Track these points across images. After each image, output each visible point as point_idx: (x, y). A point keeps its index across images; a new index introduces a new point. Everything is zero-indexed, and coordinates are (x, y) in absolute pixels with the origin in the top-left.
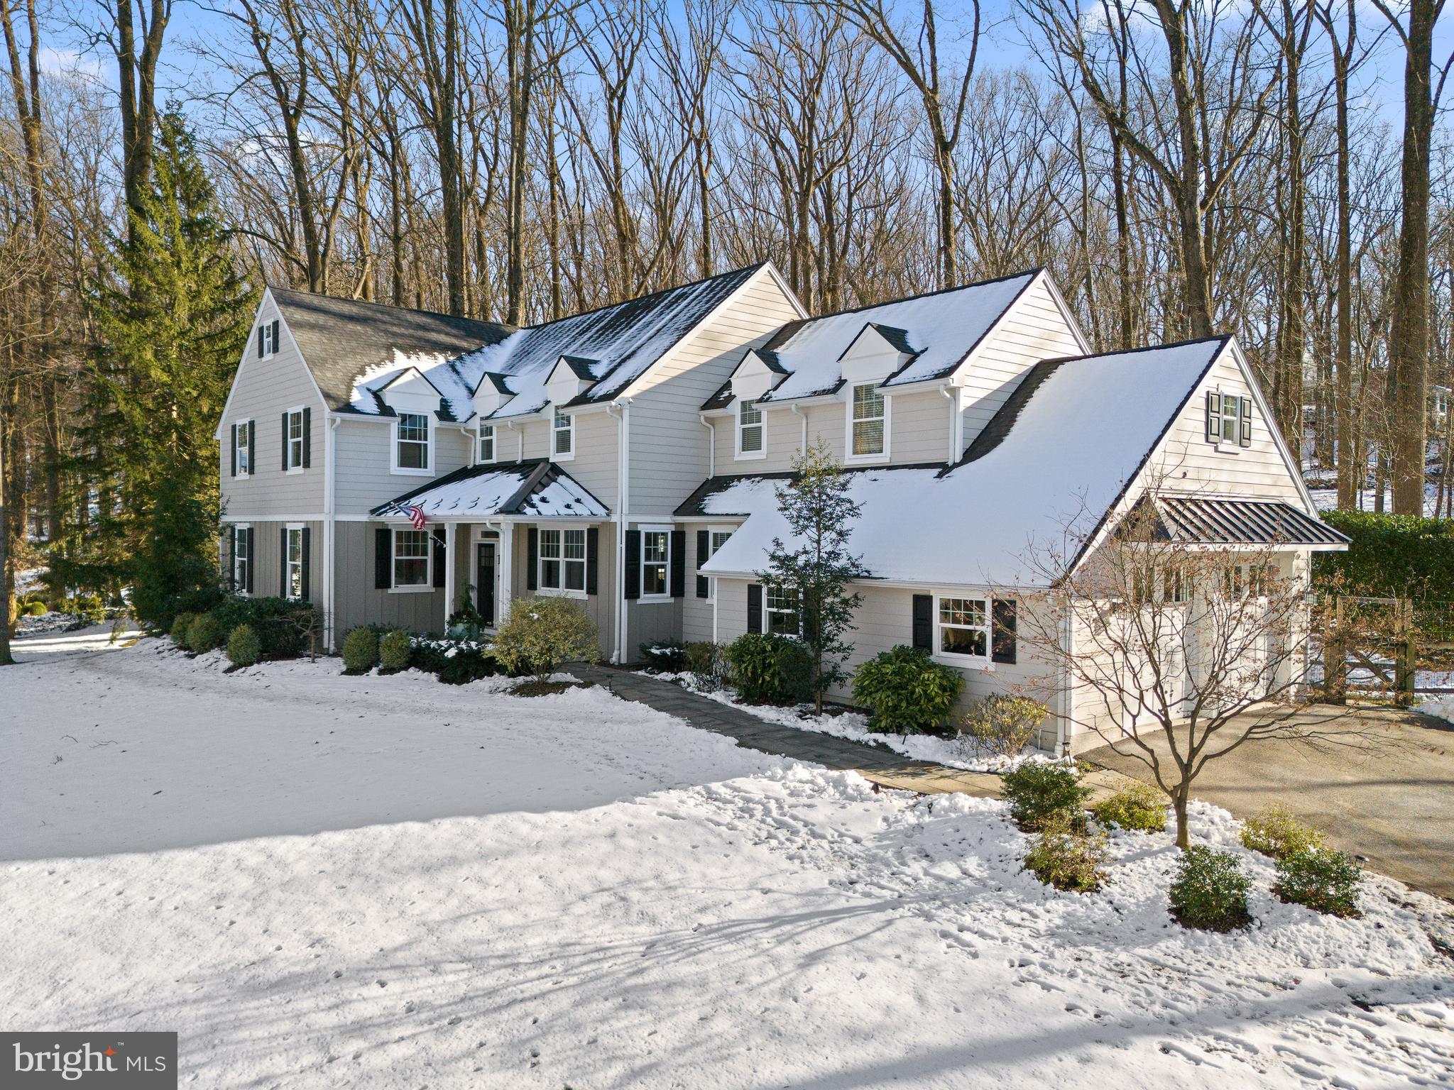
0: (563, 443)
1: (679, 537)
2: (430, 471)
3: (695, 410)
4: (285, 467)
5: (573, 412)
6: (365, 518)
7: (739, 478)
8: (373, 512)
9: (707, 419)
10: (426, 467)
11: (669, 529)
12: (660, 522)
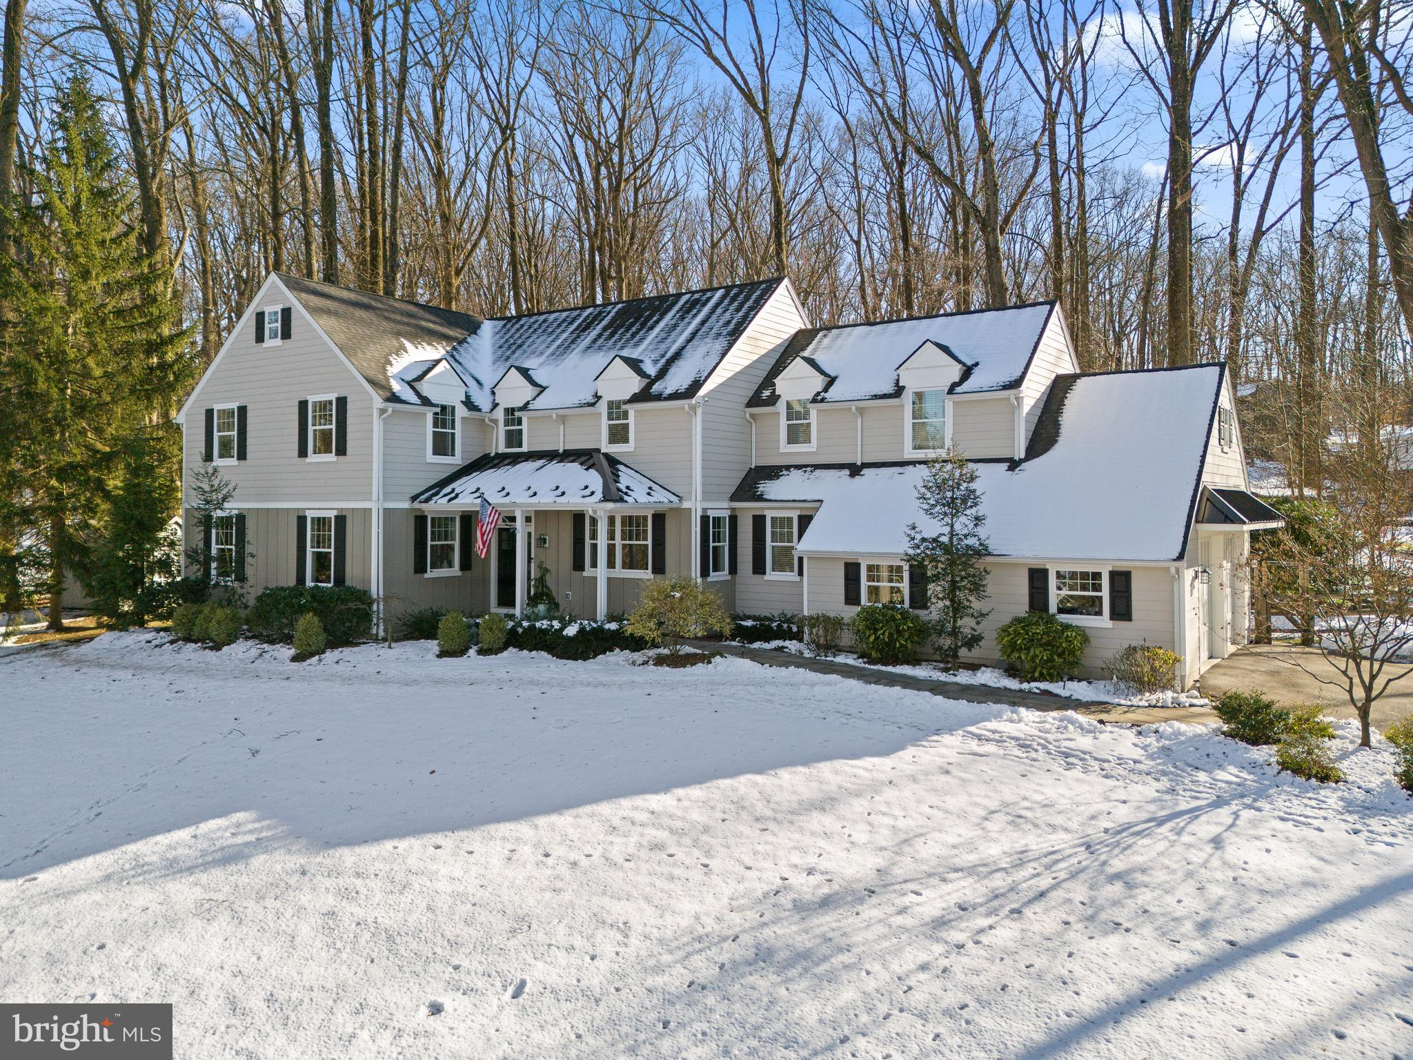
0: (619, 434)
1: (733, 519)
2: (457, 460)
3: (742, 407)
4: (303, 453)
5: (632, 410)
6: (406, 505)
7: (788, 468)
8: (414, 498)
9: (752, 416)
10: (453, 455)
11: (726, 514)
12: (720, 508)
